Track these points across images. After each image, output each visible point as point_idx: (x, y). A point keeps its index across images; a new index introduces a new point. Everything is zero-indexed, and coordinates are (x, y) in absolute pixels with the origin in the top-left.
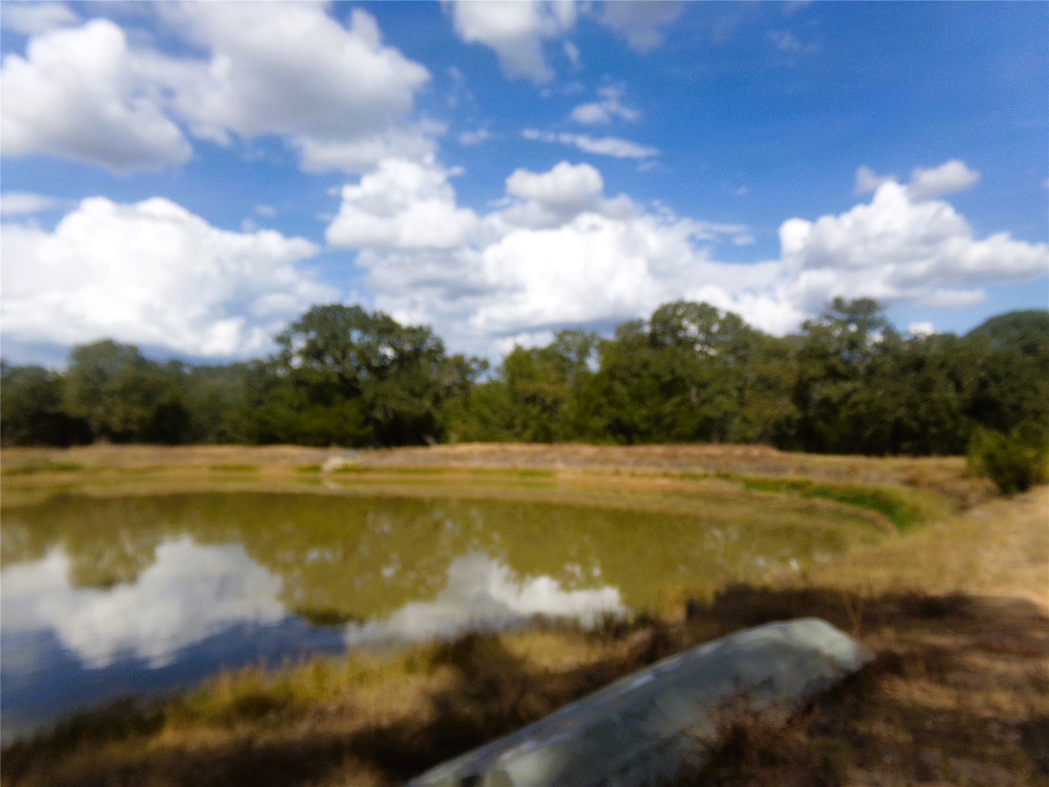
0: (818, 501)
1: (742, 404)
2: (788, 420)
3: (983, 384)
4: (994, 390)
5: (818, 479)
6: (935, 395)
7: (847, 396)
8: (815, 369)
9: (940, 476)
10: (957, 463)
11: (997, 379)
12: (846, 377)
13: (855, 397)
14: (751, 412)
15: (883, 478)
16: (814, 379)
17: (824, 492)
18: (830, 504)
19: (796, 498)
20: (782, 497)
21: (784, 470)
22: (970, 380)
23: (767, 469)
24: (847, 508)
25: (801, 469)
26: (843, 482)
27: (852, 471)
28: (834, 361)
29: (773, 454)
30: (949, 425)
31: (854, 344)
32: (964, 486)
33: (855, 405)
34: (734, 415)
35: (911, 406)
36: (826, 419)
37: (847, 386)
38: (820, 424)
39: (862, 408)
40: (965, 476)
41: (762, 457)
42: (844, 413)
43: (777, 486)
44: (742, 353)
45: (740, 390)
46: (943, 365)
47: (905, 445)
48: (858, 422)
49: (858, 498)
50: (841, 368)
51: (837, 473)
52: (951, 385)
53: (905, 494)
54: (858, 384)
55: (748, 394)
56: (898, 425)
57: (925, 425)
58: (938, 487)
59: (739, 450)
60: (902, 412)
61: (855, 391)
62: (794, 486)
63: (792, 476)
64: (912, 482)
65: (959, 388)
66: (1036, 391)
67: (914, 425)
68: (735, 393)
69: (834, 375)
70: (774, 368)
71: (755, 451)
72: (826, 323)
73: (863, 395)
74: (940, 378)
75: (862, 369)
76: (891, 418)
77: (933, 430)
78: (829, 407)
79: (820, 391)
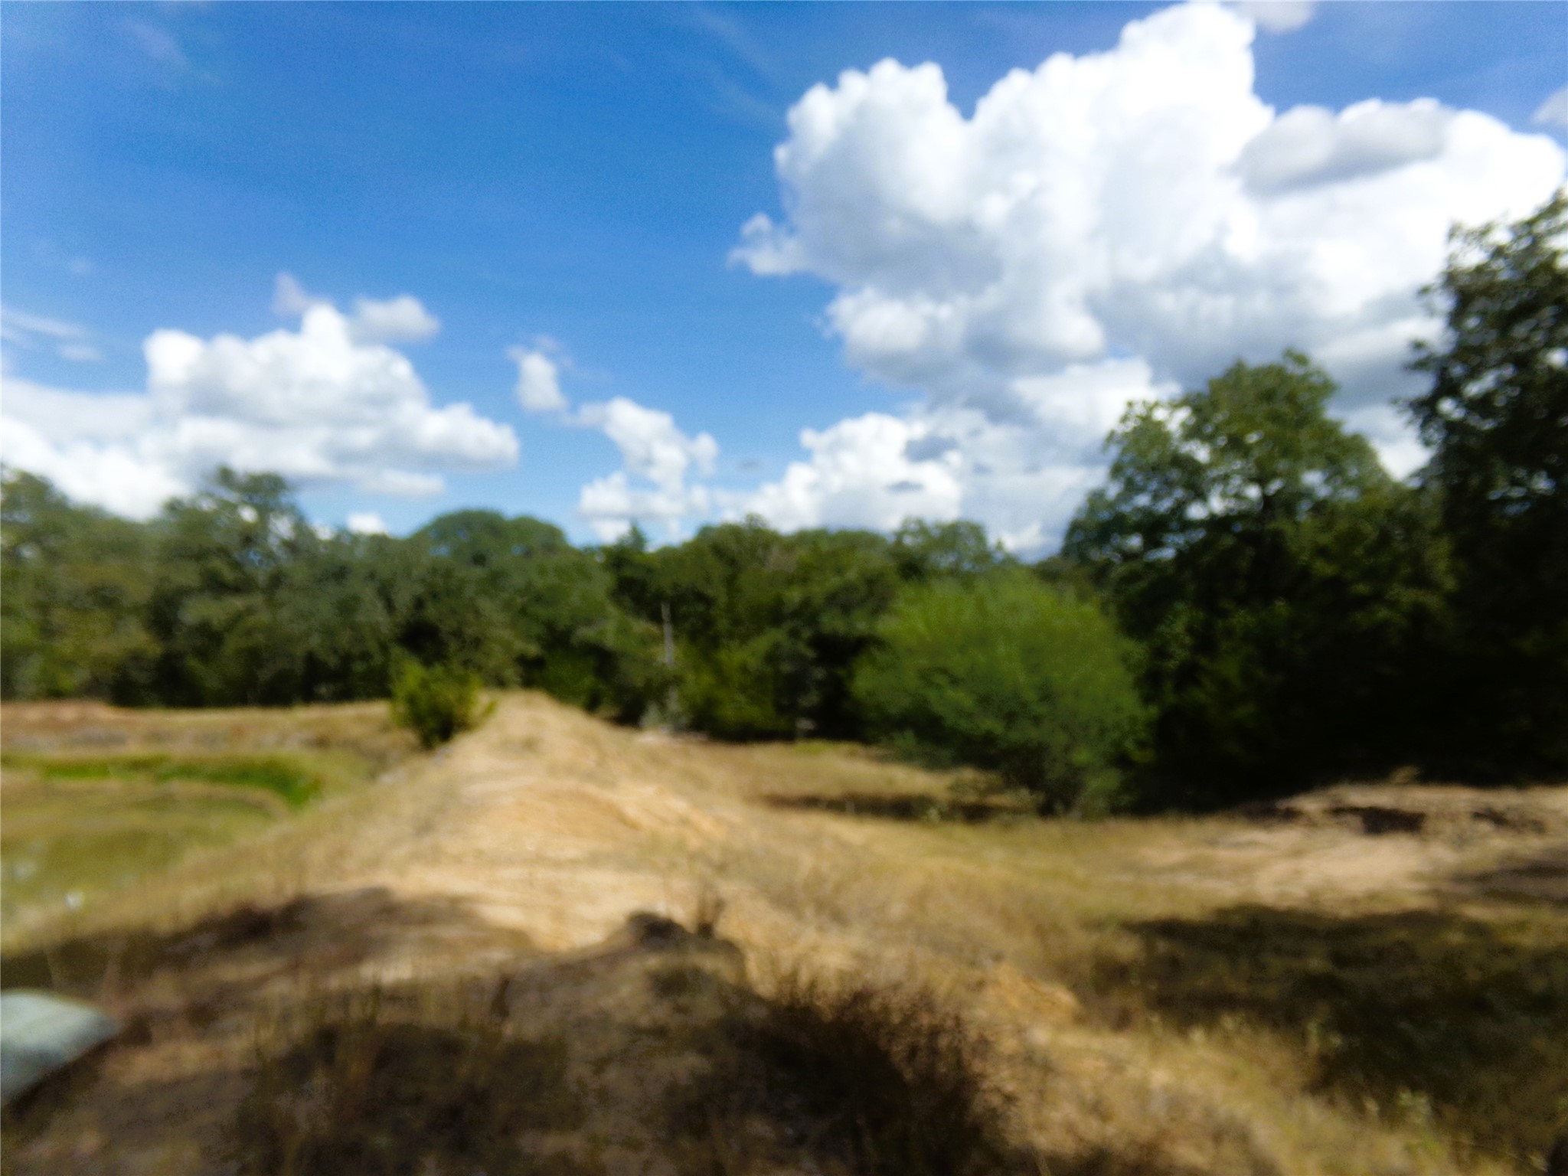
0: (178, 787)
1: (47, 631)
2: (136, 657)
3: (419, 604)
4: (431, 612)
5: (180, 750)
6: (361, 618)
7: (238, 618)
8: (187, 575)
9: (356, 731)
10: (378, 709)
11: (435, 596)
12: (236, 589)
13: (251, 621)
14: (66, 646)
15: (283, 739)
16: (184, 592)
17: (188, 771)
18: (197, 787)
19: (142, 785)
20: (114, 784)
21: (117, 740)
22: (403, 599)
23: (89, 741)
24: (223, 790)
25: (155, 737)
26: (222, 752)
27: (238, 732)
28: (217, 564)
29: (104, 714)
30: (378, 659)
31: (250, 538)
32: (383, 741)
33: (249, 632)
34: (26, 651)
35: (328, 632)
36: (203, 655)
37: (237, 603)
38: (193, 663)
39: (260, 638)
40: (385, 728)
41: (82, 721)
42: (232, 644)
43: (102, 769)
44: (53, 542)
45: (44, 608)
46: (372, 576)
47: (323, 690)
48: (253, 657)
49: (243, 773)
50: (229, 575)
51: (208, 738)
52: (380, 605)
53: (308, 761)
54: (257, 600)
55: (59, 616)
56: (312, 661)
57: (347, 659)
58: (354, 746)
59: (34, 713)
60: (315, 641)
61: (250, 611)
62: (137, 766)
63: (135, 750)
64: (322, 743)
65: (390, 606)
66: (477, 613)
67: (333, 661)
68: (32, 615)
69: (216, 586)
70: (112, 571)
71: (68, 712)
72: (207, 505)
73: (264, 617)
74: (368, 593)
75: (262, 577)
76: (299, 652)
77: (359, 667)
78: (210, 638)
79: (196, 611)
